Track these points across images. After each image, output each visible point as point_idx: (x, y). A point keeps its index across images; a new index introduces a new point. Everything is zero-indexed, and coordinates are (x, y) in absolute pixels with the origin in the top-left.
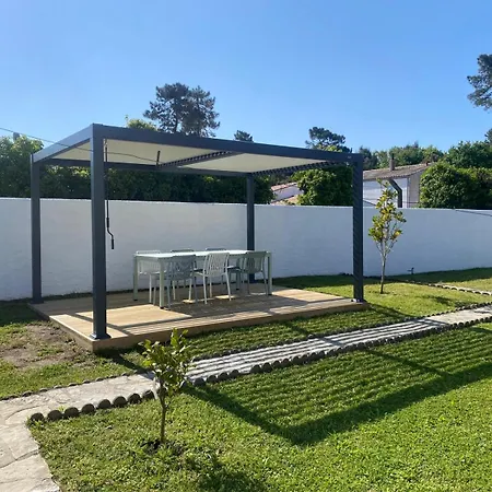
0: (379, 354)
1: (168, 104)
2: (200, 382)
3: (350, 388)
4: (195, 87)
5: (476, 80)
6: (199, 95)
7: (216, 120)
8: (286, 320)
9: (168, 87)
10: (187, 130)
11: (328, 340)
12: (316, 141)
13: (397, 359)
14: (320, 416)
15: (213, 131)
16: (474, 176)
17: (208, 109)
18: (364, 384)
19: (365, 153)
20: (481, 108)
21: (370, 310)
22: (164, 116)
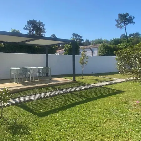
0: (73, 94)
1: (31, 26)
2: (20, 102)
3: (62, 102)
4: (39, 21)
5: (117, 21)
6: (40, 23)
7: (45, 31)
8: (52, 86)
9: (30, 20)
10: (37, 33)
11: (62, 91)
12: (74, 37)
13: (78, 95)
14: (50, 110)
15: (45, 34)
16: (113, 47)
17: (43, 27)
18: (66, 101)
19: (87, 41)
20: (119, 28)
21: (77, 83)
22: (29, 29)
